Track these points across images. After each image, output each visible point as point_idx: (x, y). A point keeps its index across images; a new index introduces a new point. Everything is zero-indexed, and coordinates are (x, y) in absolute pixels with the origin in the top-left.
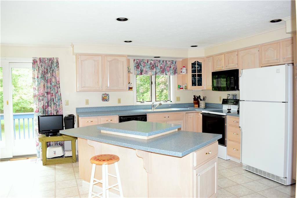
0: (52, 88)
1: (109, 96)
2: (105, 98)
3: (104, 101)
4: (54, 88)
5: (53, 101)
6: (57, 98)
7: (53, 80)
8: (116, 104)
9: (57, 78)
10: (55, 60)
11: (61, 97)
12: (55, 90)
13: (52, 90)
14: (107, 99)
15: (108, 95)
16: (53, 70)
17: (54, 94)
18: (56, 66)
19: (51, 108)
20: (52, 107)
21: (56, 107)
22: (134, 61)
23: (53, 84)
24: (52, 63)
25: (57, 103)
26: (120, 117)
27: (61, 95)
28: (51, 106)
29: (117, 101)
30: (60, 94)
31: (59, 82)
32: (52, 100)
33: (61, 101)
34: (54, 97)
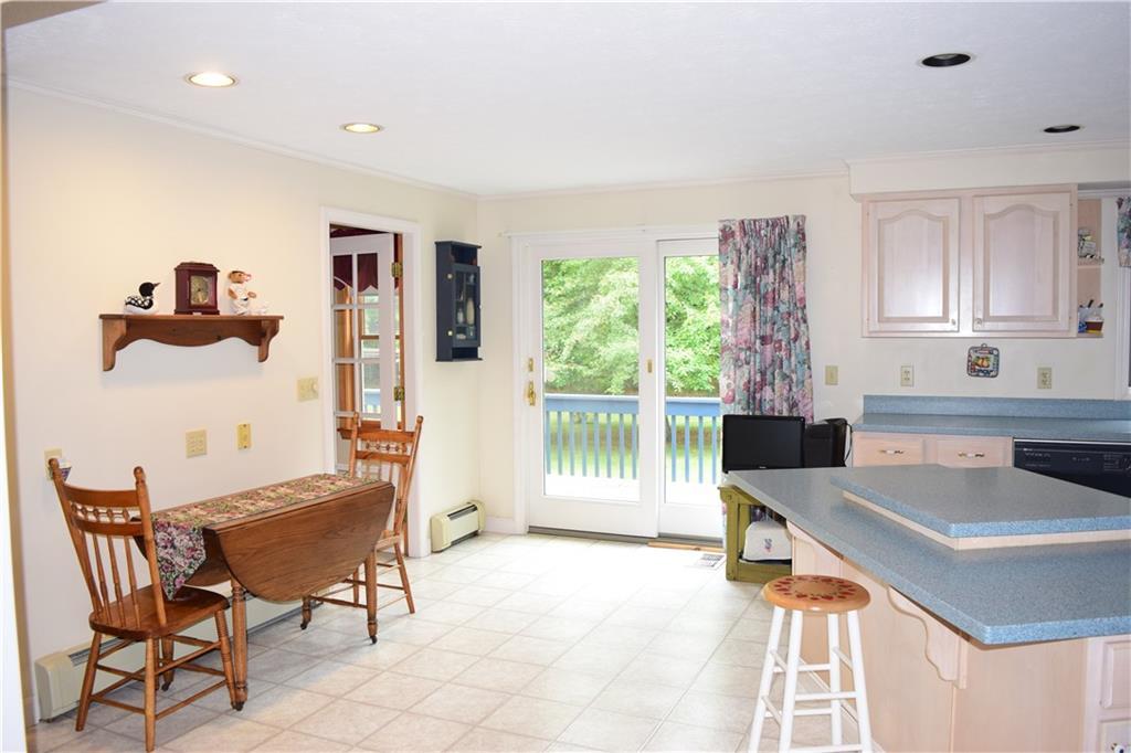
0: (779, 322)
1: (998, 356)
2: (980, 362)
3: (978, 376)
4: (786, 322)
5: (781, 367)
6: (793, 358)
7: (785, 295)
8: (1032, 391)
9: (798, 288)
10: (793, 226)
11: (809, 354)
12: (789, 329)
13: (779, 330)
14: (990, 368)
15: (995, 352)
16: (784, 261)
17: (783, 343)
18: (795, 246)
19: (774, 390)
20: (776, 388)
21: (790, 389)
22: (1120, 205)
23: (783, 308)
24: (781, 236)
25: (794, 376)
26: (1017, 445)
27: (808, 348)
28: (772, 384)
29: (1034, 376)
30: (807, 343)
31: (802, 300)
32: (778, 363)
33: (809, 368)
34: (783, 353)
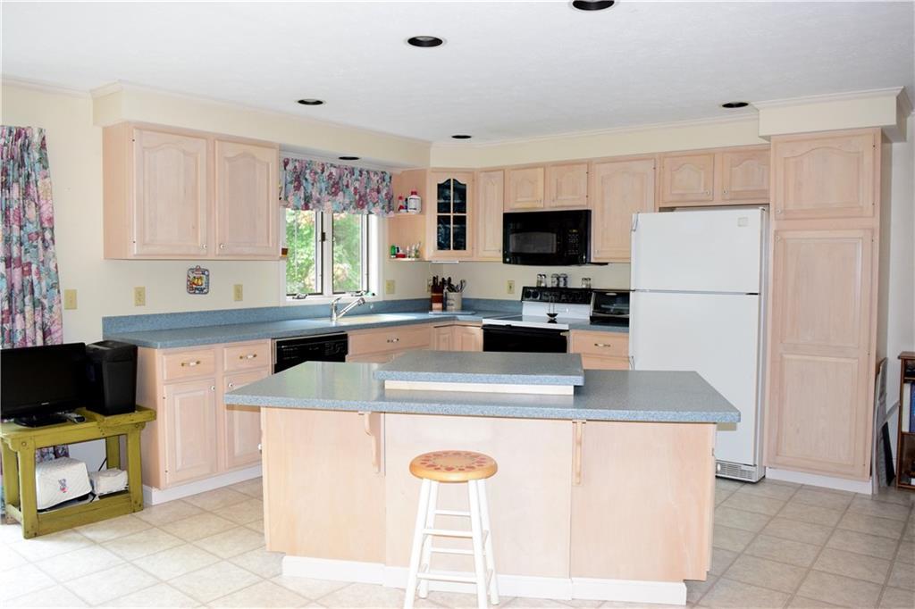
0: (27, 244)
1: (208, 276)
2: (196, 281)
3: (194, 293)
4: (35, 243)
5: (32, 292)
6: (43, 284)
7: (31, 212)
8: (230, 304)
9: (44, 208)
10: (36, 139)
11: (57, 278)
12: (38, 250)
13: (27, 251)
14: (203, 286)
15: (206, 273)
16: (29, 176)
17: (34, 267)
18: (40, 161)
19: (24, 318)
20: (27, 316)
21: (43, 316)
22: (286, 164)
23: (31, 228)
24: (25, 148)
25: (45, 302)
26: (279, 344)
27: (57, 272)
28: (22, 312)
29: (232, 294)
30: (56, 267)
31: (51, 220)
32: (29, 288)
33: (59, 292)
34: (35, 278)
